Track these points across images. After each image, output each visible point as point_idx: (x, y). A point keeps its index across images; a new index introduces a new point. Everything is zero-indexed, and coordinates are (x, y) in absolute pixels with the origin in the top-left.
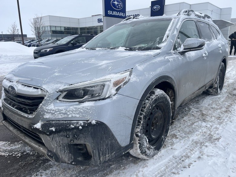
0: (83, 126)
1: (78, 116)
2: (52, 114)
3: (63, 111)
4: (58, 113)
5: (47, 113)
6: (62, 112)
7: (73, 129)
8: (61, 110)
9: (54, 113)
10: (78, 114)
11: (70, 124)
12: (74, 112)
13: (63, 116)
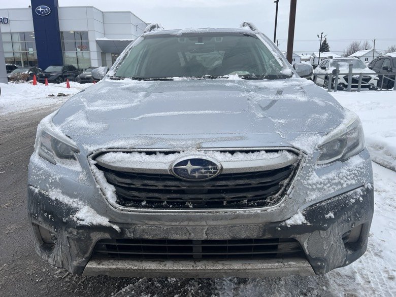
0: (363, 196)
1: (353, 182)
2: (320, 190)
3: (334, 179)
4: (329, 185)
5: (312, 190)
6: (334, 181)
7: (354, 204)
8: (332, 180)
9: (322, 188)
10: (353, 179)
11: (348, 198)
12: (349, 177)
13: (336, 188)
